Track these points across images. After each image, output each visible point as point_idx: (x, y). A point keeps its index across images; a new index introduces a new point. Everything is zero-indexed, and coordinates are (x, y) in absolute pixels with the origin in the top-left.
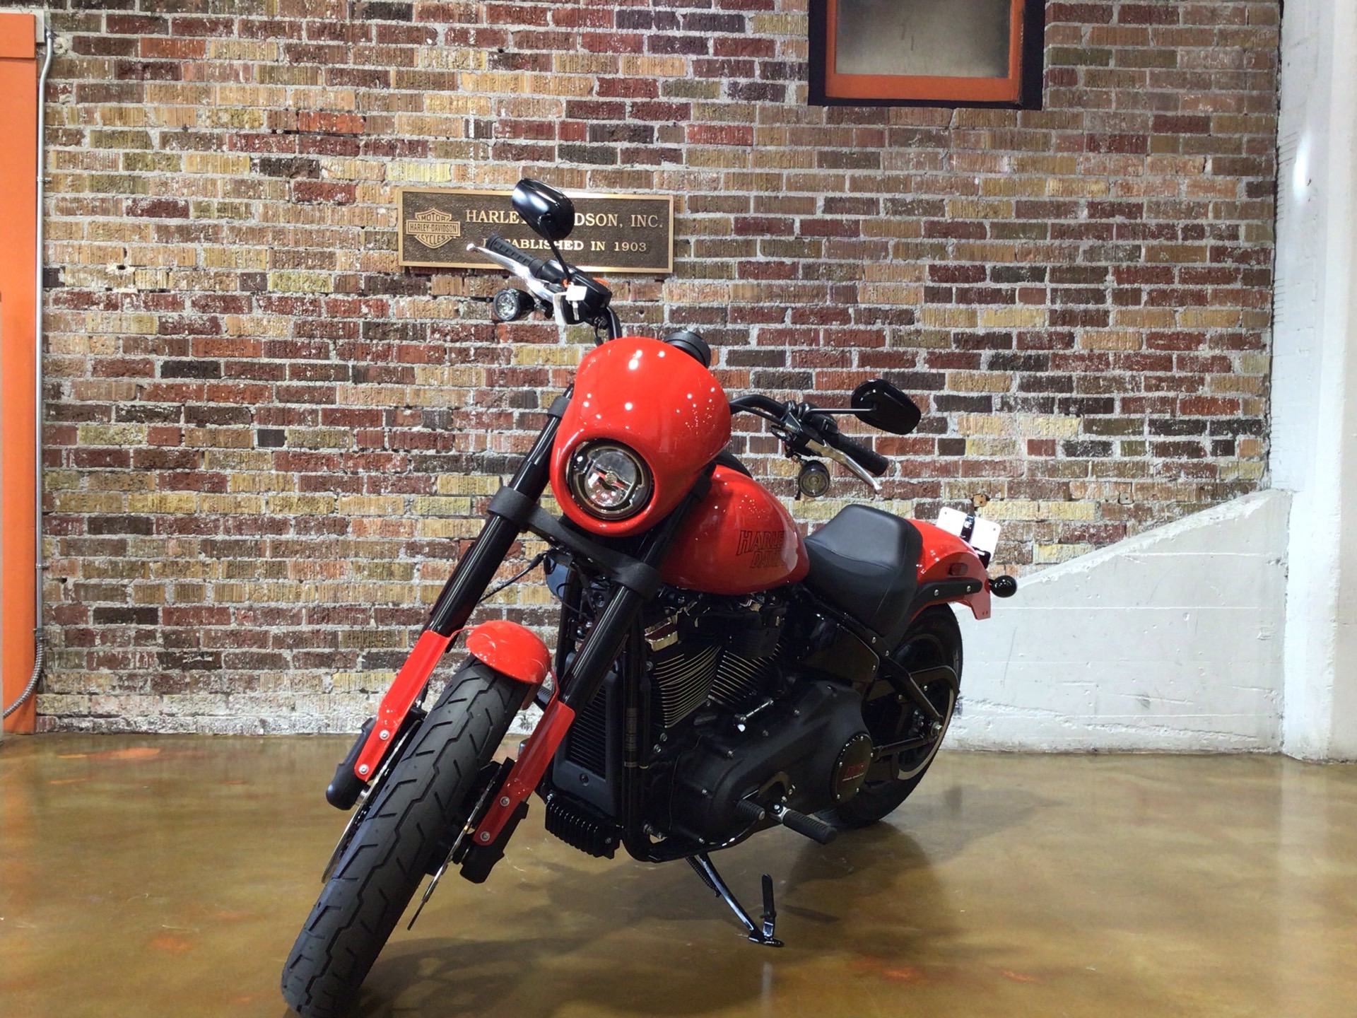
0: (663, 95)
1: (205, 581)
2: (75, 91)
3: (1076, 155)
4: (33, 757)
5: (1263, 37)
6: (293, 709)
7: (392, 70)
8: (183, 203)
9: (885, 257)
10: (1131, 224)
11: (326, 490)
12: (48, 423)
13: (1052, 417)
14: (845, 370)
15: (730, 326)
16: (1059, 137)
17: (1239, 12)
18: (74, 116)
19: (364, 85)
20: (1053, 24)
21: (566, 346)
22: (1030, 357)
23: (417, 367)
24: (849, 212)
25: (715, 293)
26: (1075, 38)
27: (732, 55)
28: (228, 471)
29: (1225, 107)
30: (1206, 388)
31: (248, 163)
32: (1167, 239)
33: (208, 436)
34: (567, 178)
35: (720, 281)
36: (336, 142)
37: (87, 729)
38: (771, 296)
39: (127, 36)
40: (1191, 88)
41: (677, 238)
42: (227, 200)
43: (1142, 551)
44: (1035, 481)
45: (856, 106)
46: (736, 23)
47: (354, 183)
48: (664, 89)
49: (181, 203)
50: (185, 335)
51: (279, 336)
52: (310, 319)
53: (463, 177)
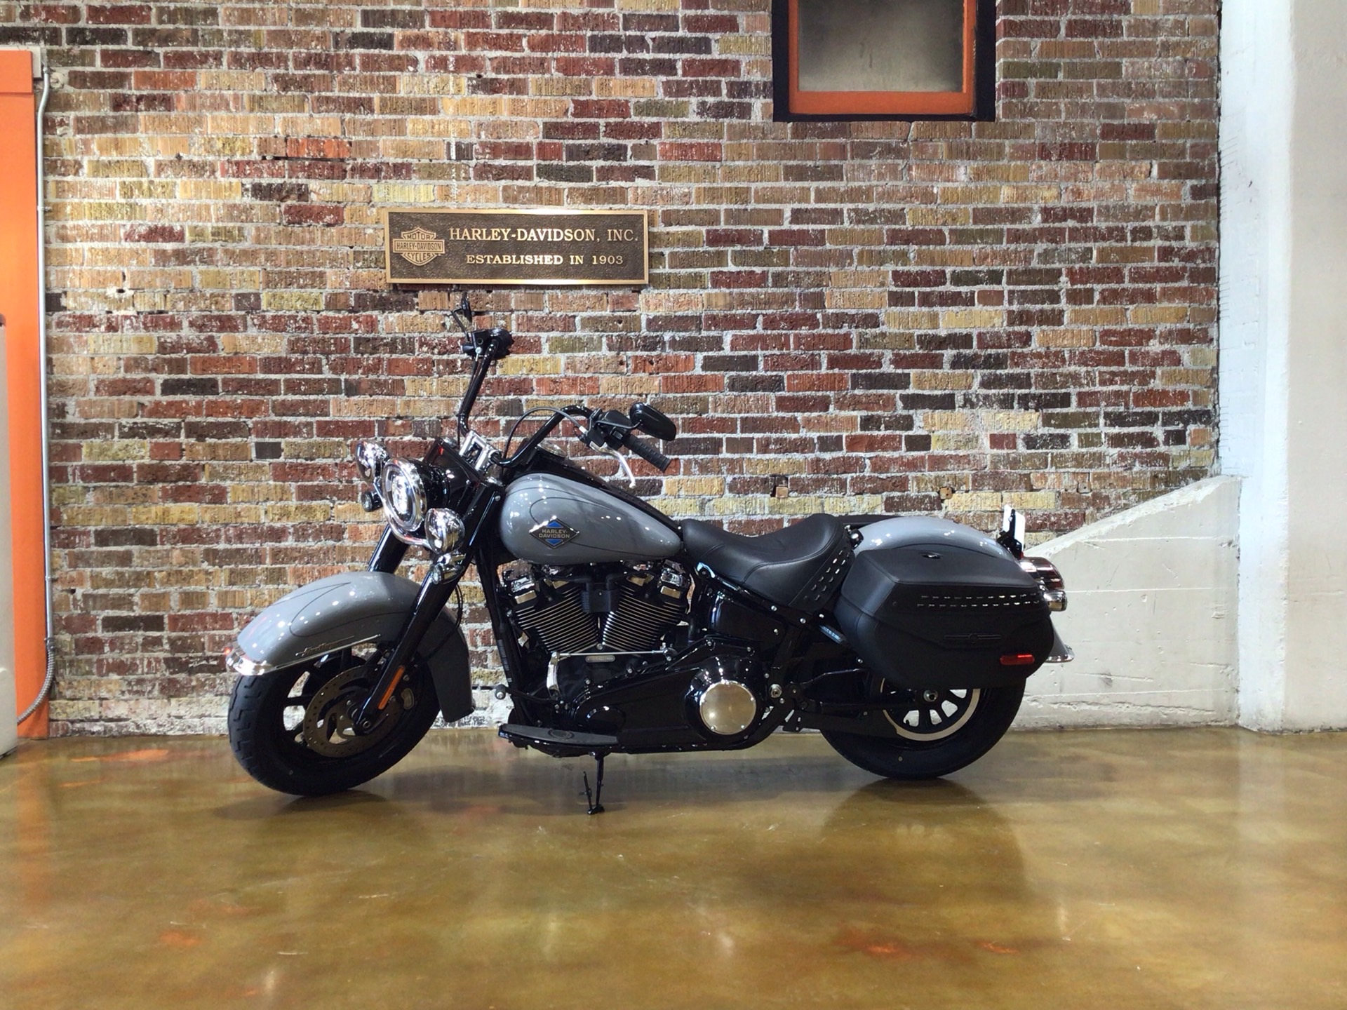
0: (635, 115)
1: (208, 588)
2: (72, 123)
3: (1028, 163)
4: (46, 761)
5: (1203, 47)
7: (376, 96)
8: (179, 228)
9: (850, 264)
10: (1082, 227)
11: (322, 499)
12: (54, 441)
13: (1012, 413)
14: (815, 372)
15: (704, 333)
16: (1013, 146)
17: (1179, 25)
18: (72, 147)
19: (349, 111)
20: (1003, 39)
21: (549, 356)
22: (990, 355)
23: (407, 380)
24: (815, 222)
25: (689, 303)
26: (1025, 52)
27: (701, 76)
28: (228, 483)
29: (1169, 115)
30: (1157, 381)
31: (240, 189)
32: (1117, 241)
33: (207, 450)
34: (546, 196)
35: (694, 290)
36: (324, 166)
37: (99, 732)
38: (743, 304)
39: (122, 69)
40: (1136, 97)
41: (652, 250)
42: (220, 224)
43: (1101, 537)
44: (997, 473)
45: (819, 121)
46: (704, 46)
47: (342, 205)
48: (636, 108)
49: (177, 228)
50: (183, 354)
51: (273, 352)
52: (303, 335)
53: (447, 197)
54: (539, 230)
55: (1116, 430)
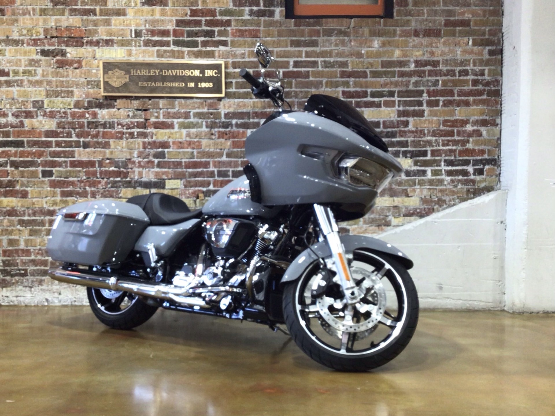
0: (219, 16)
1: (20, 237)
3: (408, 39)
6: (60, 294)
7: (98, 8)
9: (322, 87)
10: (434, 70)
11: (72, 197)
13: (399, 159)
15: (251, 120)
16: (401, 30)
19: (86, 15)
21: (178, 130)
22: (389, 132)
23: (111, 141)
24: (305, 67)
25: (244, 105)
28: (29, 189)
29: (477, 15)
30: (470, 145)
31: (35, 52)
32: (452, 76)
33: (20, 173)
34: (177, 54)
35: (247, 100)
36: (73, 41)
40: (462, 7)
41: (226, 80)
42: (27, 68)
43: (438, 219)
44: (391, 188)
45: (307, 19)
47: (82, 59)
48: (219, 13)
49: (6, 70)
50: (9, 129)
51: (49, 128)
52: (63, 120)
53: (130, 55)
54: (173, 71)
55: (450, 168)
